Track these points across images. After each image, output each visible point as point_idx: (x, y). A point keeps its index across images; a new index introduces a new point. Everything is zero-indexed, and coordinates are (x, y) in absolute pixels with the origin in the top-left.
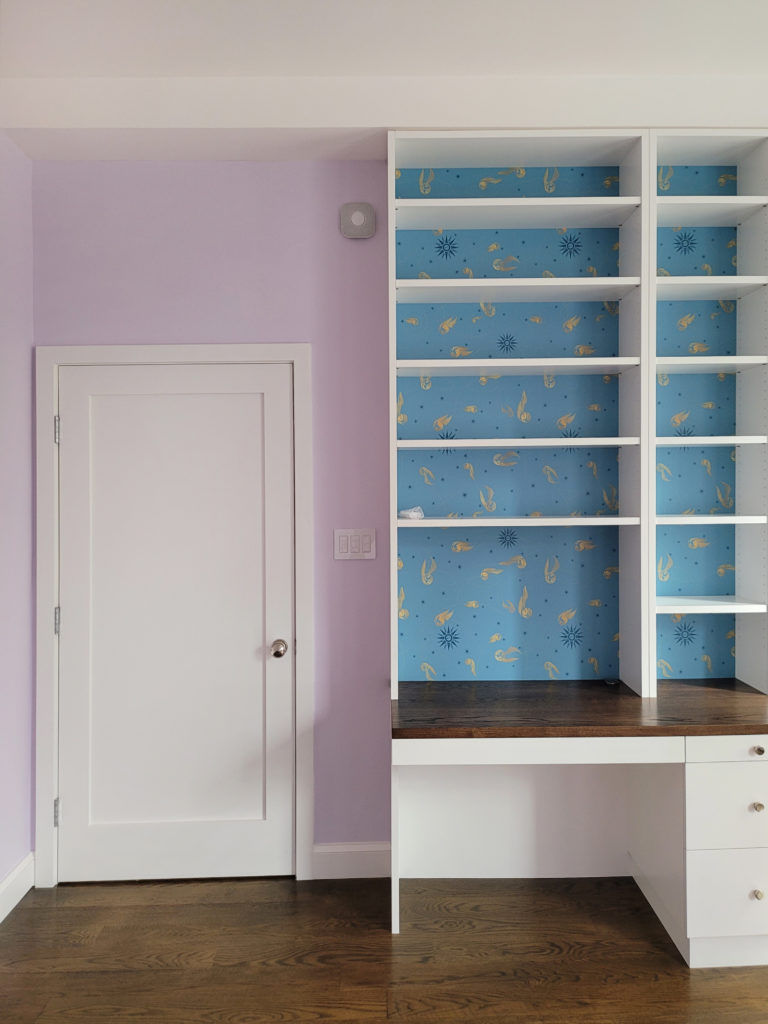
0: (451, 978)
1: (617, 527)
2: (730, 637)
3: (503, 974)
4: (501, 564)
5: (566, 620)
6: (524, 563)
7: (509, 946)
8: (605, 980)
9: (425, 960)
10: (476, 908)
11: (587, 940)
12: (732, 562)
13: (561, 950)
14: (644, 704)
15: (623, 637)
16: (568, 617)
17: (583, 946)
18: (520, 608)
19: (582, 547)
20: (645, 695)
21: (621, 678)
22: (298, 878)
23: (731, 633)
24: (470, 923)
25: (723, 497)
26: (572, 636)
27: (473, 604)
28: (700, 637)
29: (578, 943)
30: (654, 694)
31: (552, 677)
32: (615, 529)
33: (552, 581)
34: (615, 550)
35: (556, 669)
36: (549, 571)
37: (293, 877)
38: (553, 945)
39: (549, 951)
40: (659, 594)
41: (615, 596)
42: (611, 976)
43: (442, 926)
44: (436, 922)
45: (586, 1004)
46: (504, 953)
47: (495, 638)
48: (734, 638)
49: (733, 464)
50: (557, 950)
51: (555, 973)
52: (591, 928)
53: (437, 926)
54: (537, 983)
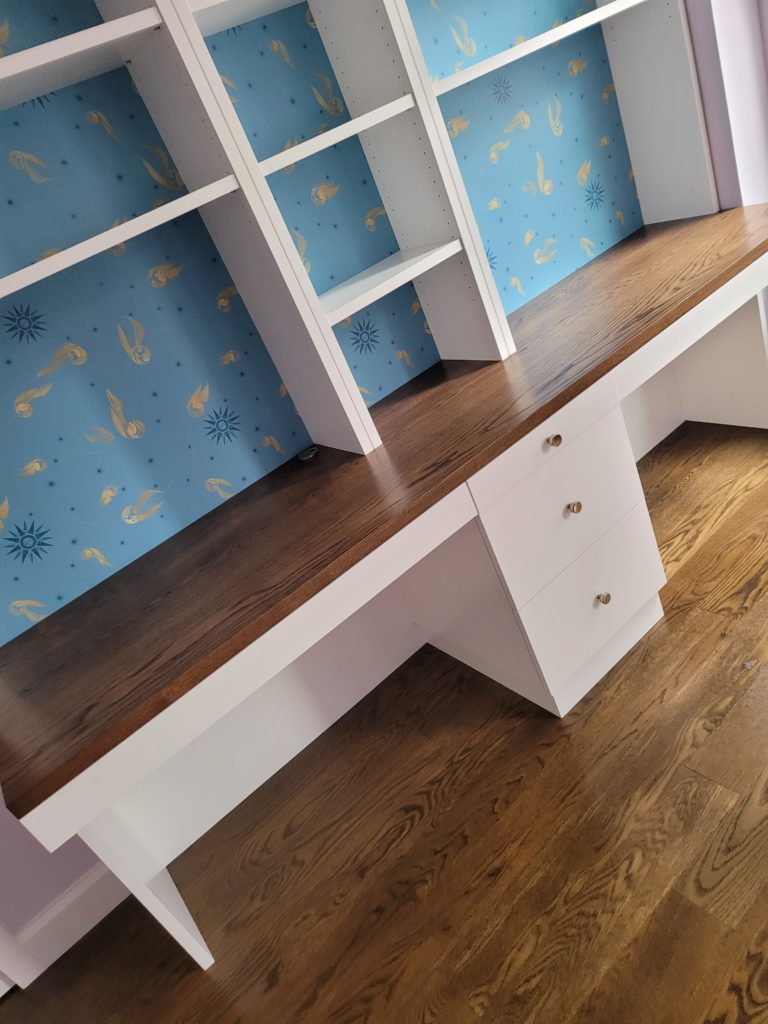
0: (324, 978)
1: (195, 212)
2: (416, 311)
3: (379, 910)
4: (39, 375)
5: (200, 406)
6: (80, 353)
7: (362, 856)
8: (494, 812)
9: (273, 979)
10: (288, 831)
11: (438, 770)
12: (378, 202)
13: (420, 809)
14: (373, 463)
15: (292, 384)
16: (202, 399)
17: (440, 781)
18: (120, 429)
19: (161, 278)
20: (367, 450)
21: (316, 441)
22: (24, 985)
23: (415, 305)
24: (295, 862)
25: (325, 99)
26: (222, 424)
27: (35, 466)
28: (383, 330)
29: (431, 783)
30: (377, 442)
31: (226, 496)
32: (193, 217)
33: (147, 359)
34: (216, 259)
35: (225, 483)
36: (132, 344)
37: (15, 989)
38: (407, 810)
39: (409, 823)
40: (319, 293)
41: (252, 333)
42: (496, 801)
43: (263, 899)
44: (252, 898)
45: (499, 870)
46: (362, 872)
47: (107, 495)
48: (421, 309)
49: (315, 33)
50: (417, 815)
51: (436, 853)
52: (431, 747)
53: (257, 904)
54: (426, 887)
